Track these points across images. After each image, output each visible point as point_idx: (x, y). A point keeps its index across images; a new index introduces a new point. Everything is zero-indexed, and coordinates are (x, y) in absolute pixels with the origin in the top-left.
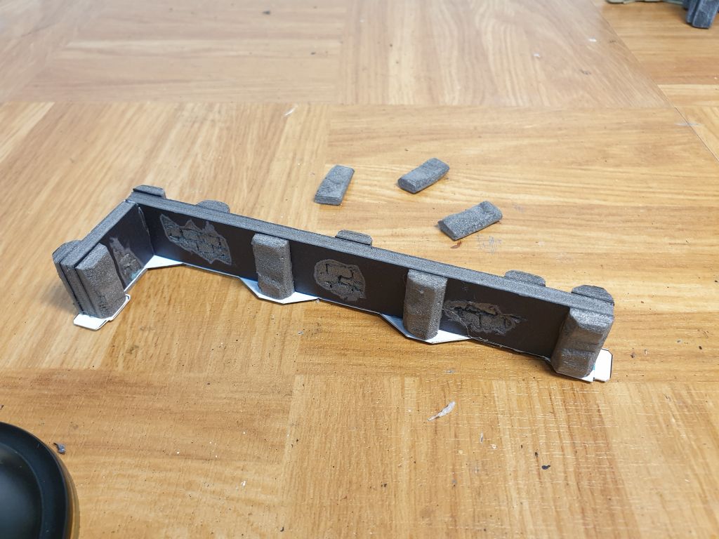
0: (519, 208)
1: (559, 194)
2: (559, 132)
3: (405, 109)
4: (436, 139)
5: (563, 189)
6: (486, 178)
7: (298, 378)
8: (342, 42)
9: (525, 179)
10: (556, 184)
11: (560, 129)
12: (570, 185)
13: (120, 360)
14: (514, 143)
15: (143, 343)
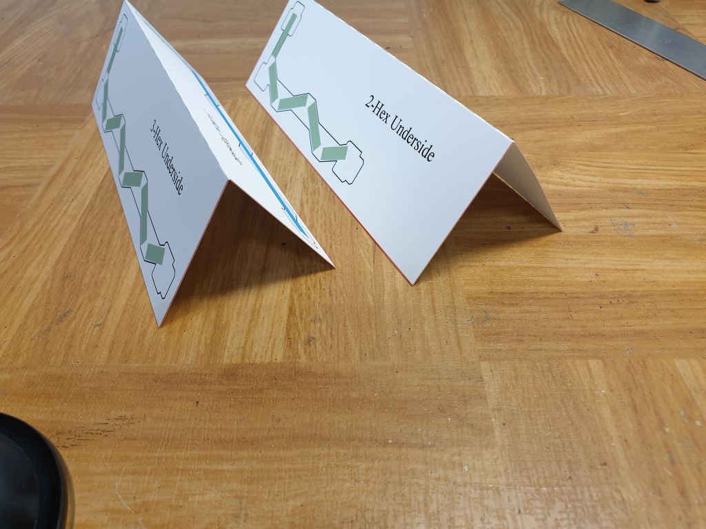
0: (641, 193)
1: (676, 178)
2: (655, 118)
3: (497, 99)
4: (538, 128)
5: (677, 173)
6: (600, 165)
7: (483, 364)
8: (412, 37)
9: (637, 165)
10: (669, 168)
11: (654, 115)
12: (684, 169)
13: (301, 352)
14: (614, 130)
15: (317, 335)
